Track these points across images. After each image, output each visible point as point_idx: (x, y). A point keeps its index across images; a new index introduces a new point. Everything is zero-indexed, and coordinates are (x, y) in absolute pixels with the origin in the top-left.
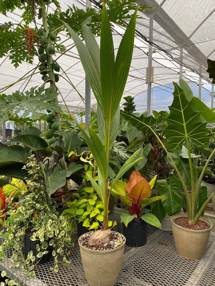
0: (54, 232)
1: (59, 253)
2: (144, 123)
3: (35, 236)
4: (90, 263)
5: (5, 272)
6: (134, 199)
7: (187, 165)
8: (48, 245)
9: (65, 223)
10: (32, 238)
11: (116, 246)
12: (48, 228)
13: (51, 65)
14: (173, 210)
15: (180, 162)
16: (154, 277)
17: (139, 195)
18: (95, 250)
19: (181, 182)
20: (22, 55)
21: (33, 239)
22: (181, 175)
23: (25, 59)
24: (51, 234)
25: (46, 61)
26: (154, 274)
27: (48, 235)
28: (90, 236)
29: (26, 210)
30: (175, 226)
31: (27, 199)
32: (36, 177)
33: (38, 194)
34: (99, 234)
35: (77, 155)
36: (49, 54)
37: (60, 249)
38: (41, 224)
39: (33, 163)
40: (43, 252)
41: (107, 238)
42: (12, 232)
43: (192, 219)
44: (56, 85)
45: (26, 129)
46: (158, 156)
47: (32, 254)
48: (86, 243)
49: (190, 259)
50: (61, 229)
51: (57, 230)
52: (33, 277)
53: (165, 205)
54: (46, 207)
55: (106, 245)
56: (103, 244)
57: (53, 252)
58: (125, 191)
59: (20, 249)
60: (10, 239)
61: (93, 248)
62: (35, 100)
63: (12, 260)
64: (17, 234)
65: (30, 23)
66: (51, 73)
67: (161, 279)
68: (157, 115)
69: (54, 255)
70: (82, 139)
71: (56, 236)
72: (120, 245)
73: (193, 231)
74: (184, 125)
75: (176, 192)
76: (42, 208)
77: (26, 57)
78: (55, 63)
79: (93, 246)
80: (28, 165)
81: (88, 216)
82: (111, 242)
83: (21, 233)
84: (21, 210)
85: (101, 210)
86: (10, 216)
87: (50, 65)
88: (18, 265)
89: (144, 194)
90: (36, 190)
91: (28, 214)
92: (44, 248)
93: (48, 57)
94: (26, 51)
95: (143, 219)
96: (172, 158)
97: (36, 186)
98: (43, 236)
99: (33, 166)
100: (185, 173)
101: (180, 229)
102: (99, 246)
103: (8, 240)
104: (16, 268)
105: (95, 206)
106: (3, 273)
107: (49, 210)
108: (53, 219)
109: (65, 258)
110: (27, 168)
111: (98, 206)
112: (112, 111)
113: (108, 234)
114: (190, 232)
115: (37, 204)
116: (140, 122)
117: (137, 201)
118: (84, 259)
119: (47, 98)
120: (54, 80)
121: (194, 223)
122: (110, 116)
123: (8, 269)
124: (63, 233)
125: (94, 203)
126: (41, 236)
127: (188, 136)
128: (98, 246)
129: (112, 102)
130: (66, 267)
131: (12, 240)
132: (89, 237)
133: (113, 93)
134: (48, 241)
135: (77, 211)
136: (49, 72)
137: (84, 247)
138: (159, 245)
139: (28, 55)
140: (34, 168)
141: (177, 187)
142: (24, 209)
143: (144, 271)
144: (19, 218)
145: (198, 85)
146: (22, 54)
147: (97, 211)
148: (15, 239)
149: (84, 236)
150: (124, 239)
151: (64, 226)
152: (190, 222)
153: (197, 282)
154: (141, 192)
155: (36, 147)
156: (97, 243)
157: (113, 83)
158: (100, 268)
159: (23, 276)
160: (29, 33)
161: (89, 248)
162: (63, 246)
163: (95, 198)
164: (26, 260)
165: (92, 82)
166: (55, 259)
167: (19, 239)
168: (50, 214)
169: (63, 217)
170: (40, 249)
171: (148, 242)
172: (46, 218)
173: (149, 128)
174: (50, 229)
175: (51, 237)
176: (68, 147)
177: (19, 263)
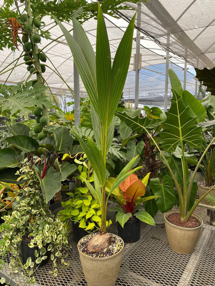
0: (52, 237)
1: (57, 257)
2: (138, 124)
3: (33, 242)
4: (90, 269)
5: (3, 278)
6: (128, 198)
7: (180, 163)
8: (46, 250)
9: (62, 227)
10: (30, 245)
11: (115, 251)
12: (45, 233)
13: (37, 54)
14: (166, 207)
15: (172, 160)
16: (151, 275)
17: (134, 194)
18: (95, 257)
19: (173, 180)
20: (3, 42)
21: (32, 246)
22: (174, 173)
23: (7, 46)
24: (49, 239)
25: (31, 50)
26: (150, 272)
27: (46, 241)
28: (88, 240)
29: (22, 216)
30: (168, 224)
31: (22, 204)
32: (31, 183)
33: (34, 200)
34: (98, 239)
35: (71, 157)
36: (34, 43)
37: (58, 252)
38: (38, 229)
39: (26, 168)
40: (42, 257)
41: (106, 243)
42: (9, 239)
43: (184, 216)
44: (43, 76)
45: (14, 126)
46: (150, 152)
47: (31, 260)
48: (86, 249)
49: (182, 254)
50: (58, 233)
51: (55, 234)
52: (33, 283)
53: (158, 203)
54: (42, 211)
55: (106, 250)
56: (102, 249)
57: (51, 256)
58: (119, 189)
59: (18, 254)
60: (7, 246)
61: (93, 254)
62: (23, 96)
63: (10, 266)
64: (14, 241)
65: (10, 6)
66: (37, 63)
67: (157, 277)
68: (148, 111)
69: (53, 259)
70: (74, 136)
71: (54, 241)
72: (119, 250)
73: (186, 229)
74: (180, 128)
75: (169, 190)
76: (38, 213)
77: (8, 44)
78: (41, 52)
79: (93, 253)
80: (22, 171)
81: (84, 217)
82: (110, 247)
83: (18, 239)
84: (16, 215)
85: (96, 210)
86: (5, 222)
87: (35, 54)
88: (16, 272)
89: (138, 193)
90: (31, 196)
91: (24, 219)
92: (43, 253)
93: (33, 46)
94: (8, 37)
95: (137, 217)
96: (165, 157)
97: (31, 191)
98: (41, 242)
99: (27, 172)
100: (177, 171)
101: (174, 227)
102: (99, 252)
103: (4, 247)
104: (14, 274)
105: (90, 206)
106: (2, 280)
107: (45, 213)
108: (49, 224)
109: (63, 260)
110: (20, 173)
111: (93, 206)
112: (109, 117)
113: (107, 238)
114: (183, 230)
115: (33, 210)
116: (135, 122)
117: (131, 200)
118: (85, 265)
119: (36, 93)
120: (40, 71)
121: (186, 220)
122: (107, 122)
123: (6, 275)
124: (60, 237)
125: (90, 204)
126: (39, 242)
127: (183, 139)
128: (97, 252)
129: (109, 108)
130: (64, 269)
131: (9, 246)
132: (88, 242)
133: (110, 99)
134: (46, 246)
135: (73, 212)
136: (35, 62)
137: (84, 254)
138: (152, 240)
139: (10, 41)
140: (28, 174)
141: (169, 185)
142: (19, 214)
143: (140, 269)
144: (15, 224)
145: (184, 69)
146: (3, 40)
147: (92, 212)
148: (12, 245)
149: (82, 240)
150: (121, 242)
151: (60, 229)
152: (182, 219)
153: (190, 278)
154: (135, 192)
155: (27, 148)
156: (97, 249)
157: (110, 89)
158: (100, 273)
159: (22, 283)
160: (13, 24)
161: (90, 255)
162: (61, 249)
163: (90, 198)
164: (25, 265)
165: (88, 87)
166: (54, 262)
167: (15, 246)
168: (46, 218)
169: (59, 220)
170: (38, 254)
171: (141, 237)
172: (42, 223)
173: (144, 129)
174: (47, 234)
175: (49, 242)
176: (60, 145)
177: (17, 268)
